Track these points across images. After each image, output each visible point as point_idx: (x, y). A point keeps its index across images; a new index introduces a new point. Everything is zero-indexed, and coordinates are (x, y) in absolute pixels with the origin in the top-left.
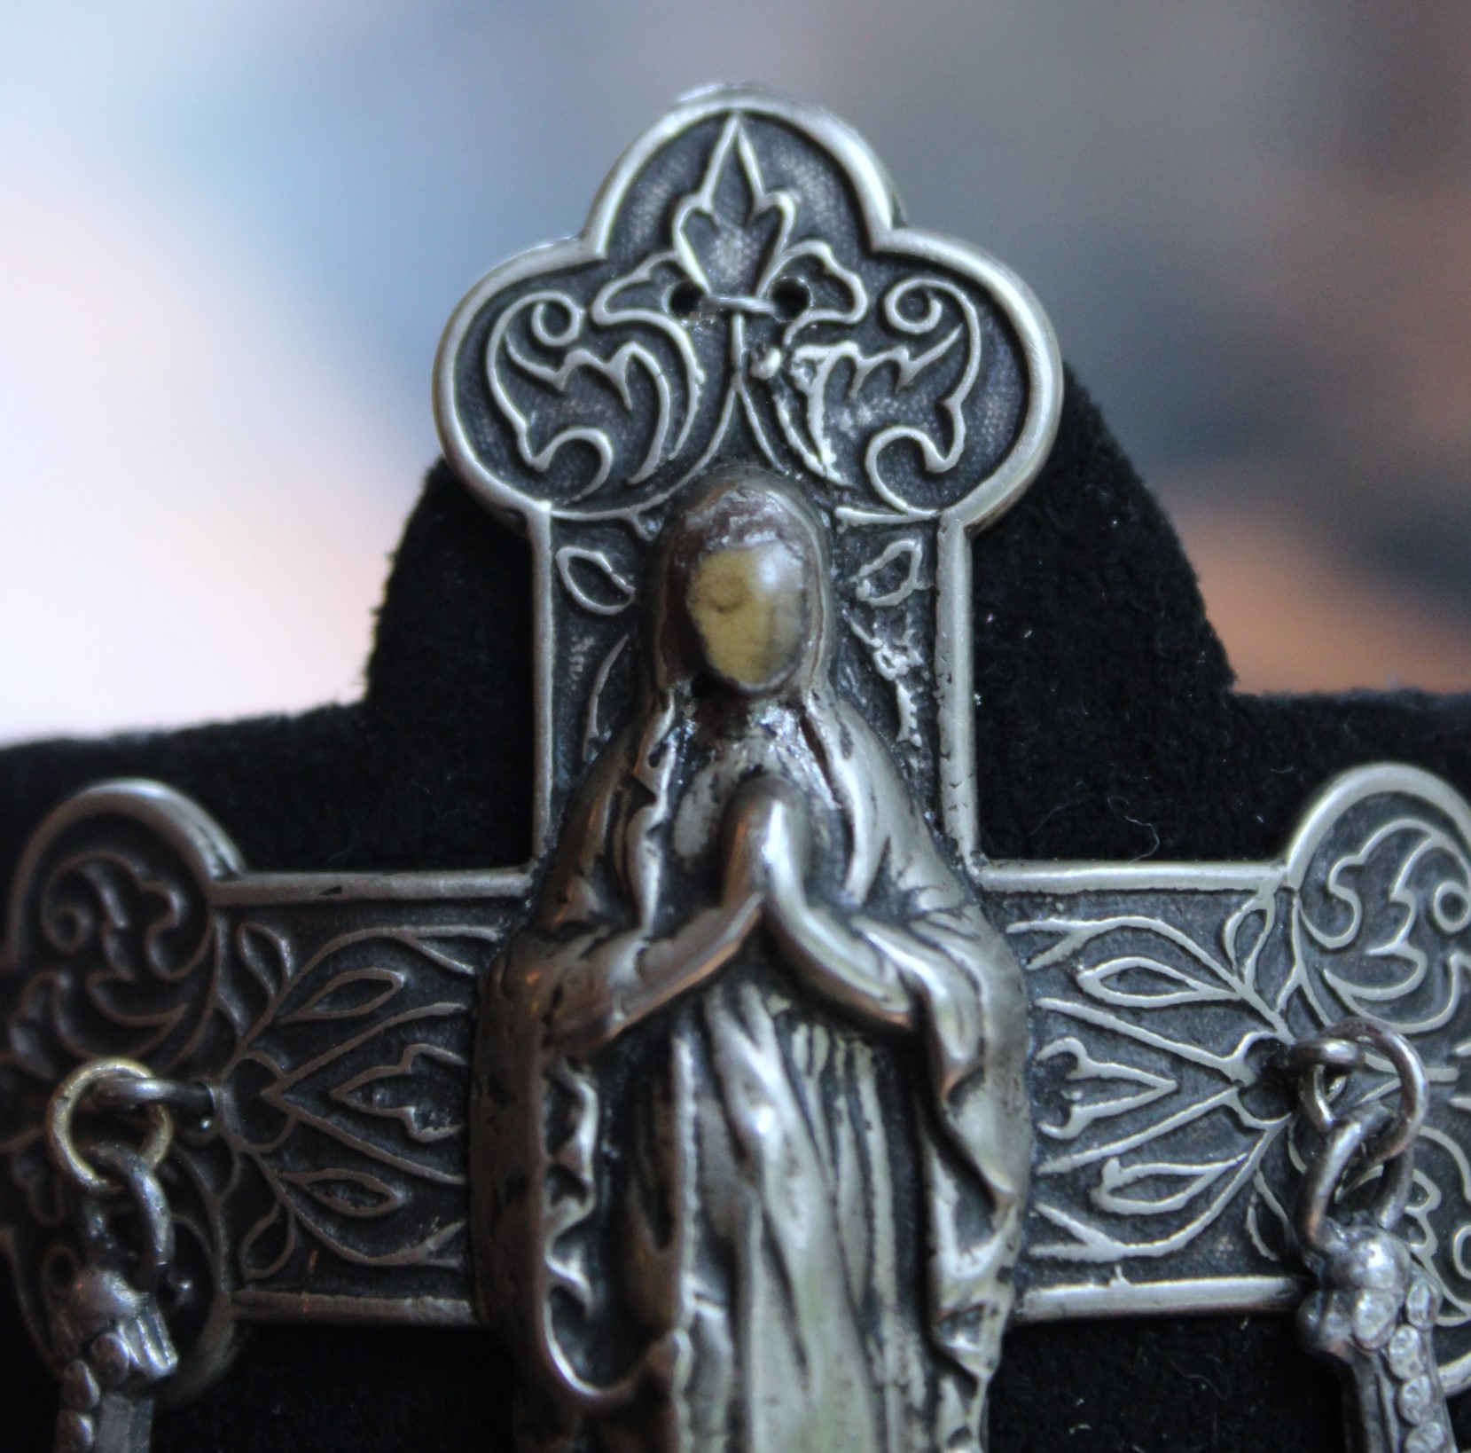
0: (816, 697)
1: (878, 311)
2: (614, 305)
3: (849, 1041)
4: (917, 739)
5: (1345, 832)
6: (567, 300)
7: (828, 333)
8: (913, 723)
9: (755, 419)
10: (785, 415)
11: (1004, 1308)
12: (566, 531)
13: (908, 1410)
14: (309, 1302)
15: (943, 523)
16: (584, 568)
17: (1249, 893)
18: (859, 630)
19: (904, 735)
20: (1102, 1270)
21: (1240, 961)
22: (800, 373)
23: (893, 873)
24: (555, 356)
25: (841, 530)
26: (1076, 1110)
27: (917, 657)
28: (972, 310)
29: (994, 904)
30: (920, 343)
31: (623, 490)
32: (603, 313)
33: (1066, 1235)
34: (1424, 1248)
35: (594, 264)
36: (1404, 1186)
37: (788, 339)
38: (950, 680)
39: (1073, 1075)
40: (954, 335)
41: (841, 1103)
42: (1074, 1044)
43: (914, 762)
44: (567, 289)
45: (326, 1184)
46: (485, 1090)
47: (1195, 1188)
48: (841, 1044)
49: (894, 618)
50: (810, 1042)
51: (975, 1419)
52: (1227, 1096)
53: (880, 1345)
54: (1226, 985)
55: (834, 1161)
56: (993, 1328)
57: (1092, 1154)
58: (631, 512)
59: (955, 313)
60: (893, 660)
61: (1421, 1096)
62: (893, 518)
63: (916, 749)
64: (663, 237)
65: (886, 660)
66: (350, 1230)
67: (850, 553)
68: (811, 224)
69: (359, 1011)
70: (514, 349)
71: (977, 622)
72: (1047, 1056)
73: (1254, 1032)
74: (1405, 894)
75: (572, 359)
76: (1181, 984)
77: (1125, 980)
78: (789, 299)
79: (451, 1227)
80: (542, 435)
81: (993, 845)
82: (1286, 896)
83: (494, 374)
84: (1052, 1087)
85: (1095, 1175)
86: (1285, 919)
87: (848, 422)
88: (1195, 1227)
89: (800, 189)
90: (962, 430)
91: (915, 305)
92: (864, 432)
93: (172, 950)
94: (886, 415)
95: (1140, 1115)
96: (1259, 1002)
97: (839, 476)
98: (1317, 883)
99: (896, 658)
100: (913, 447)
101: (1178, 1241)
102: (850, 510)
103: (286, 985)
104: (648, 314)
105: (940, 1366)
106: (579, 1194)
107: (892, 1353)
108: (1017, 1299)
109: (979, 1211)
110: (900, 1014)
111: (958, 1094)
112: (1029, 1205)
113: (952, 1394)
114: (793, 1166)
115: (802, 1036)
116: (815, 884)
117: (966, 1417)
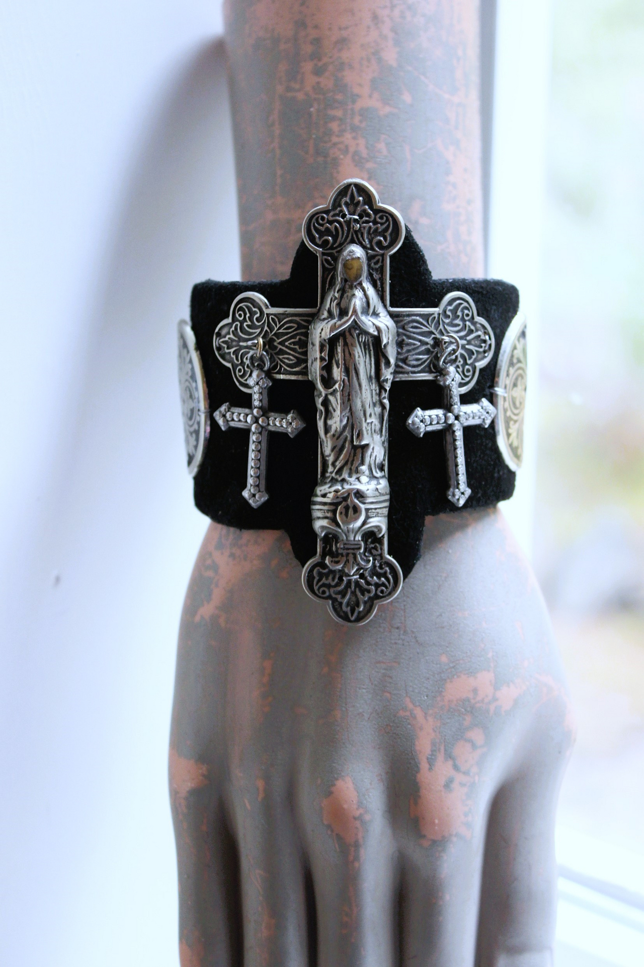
0: (364, 282)
1: (375, 218)
2: (332, 216)
3: (368, 337)
5: (450, 303)
6: (325, 215)
7: (367, 222)
8: (380, 286)
9: (355, 236)
10: (360, 236)
11: (391, 379)
12: (324, 254)
13: (376, 393)
14: (282, 377)
15: (385, 254)
16: (327, 261)
17: (433, 314)
18: (371, 271)
19: (378, 288)
20: (408, 373)
21: (432, 325)
22: (362, 229)
23: (376, 311)
24: (322, 225)
25: (369, 255)
26: (404, 348)
27: (380, 276)
28: (391, 219)
30: (382, 224)
31: (332, 248)
32: (331, 219)
33: (402, 367)
34: (460, 370)
35: (329, 210)
36: (458, 361)
37: (361, 223)
38: (386, 279)
39: (404, 343)
40: (388, 223)
41: (367, 347)
42: (404, 338)
44: (324, 214)
45: (284, 358)
46: (311, 343)
47: (423, 360)
49: (377, 270)
50: (362, 338)
51: (387, 395)
52: (429, 346)
53: (372, 384)
54: (429, 328)
55: (366, 356)
56: (390, 382)
57: (406, 355)
58: (334, 251)
59: (387, 220)
60: (376, 276)
61: (460, 346)
62: (377, 253)
64: (340, 206)
66: (288, 365)
67: (370, 258)
68: (365, 203)
69: (290, 331)
70: (316, 224)
71: (390, 270)
72: (400, 339)
73: (433, 336)
74: (459, 313)
75: (325, 226)
76: (422, 328)
77: (413, 327)
78: (361, 216)
79: (305, 365)
80: (320, 238)
81: (392, 305)
82: (439, 314)
83: (312, 228)
84: (400, 344)
85: (407, 358)
86: (439, 318)
87: (370, 237)
88: (422, 367)
89: (363, 198)
90: (388, 238)
91: (381, 218)
92: (373, 238)
93: (258, 320)
94: (377, 236)
95: (414, 349)
96: (434, 331)
97: (368, 246)
98: (445, 311)
99: (377, 276)
100: (380, 241)
101: (419, 369)
102: (370, 251)
103: (278, 326)
104: (338, 218)
105: (381, 388)
106: (326, 360)
107: (374, 385)
108: (394, 377)
109: (388, 363)
110: (376, 333)
111: (385, 346)
112: (396, 363)
113: (383, 392)
114: (359, 357)
115: (361, 336)
116: (362, 313)
117: (385, 395)
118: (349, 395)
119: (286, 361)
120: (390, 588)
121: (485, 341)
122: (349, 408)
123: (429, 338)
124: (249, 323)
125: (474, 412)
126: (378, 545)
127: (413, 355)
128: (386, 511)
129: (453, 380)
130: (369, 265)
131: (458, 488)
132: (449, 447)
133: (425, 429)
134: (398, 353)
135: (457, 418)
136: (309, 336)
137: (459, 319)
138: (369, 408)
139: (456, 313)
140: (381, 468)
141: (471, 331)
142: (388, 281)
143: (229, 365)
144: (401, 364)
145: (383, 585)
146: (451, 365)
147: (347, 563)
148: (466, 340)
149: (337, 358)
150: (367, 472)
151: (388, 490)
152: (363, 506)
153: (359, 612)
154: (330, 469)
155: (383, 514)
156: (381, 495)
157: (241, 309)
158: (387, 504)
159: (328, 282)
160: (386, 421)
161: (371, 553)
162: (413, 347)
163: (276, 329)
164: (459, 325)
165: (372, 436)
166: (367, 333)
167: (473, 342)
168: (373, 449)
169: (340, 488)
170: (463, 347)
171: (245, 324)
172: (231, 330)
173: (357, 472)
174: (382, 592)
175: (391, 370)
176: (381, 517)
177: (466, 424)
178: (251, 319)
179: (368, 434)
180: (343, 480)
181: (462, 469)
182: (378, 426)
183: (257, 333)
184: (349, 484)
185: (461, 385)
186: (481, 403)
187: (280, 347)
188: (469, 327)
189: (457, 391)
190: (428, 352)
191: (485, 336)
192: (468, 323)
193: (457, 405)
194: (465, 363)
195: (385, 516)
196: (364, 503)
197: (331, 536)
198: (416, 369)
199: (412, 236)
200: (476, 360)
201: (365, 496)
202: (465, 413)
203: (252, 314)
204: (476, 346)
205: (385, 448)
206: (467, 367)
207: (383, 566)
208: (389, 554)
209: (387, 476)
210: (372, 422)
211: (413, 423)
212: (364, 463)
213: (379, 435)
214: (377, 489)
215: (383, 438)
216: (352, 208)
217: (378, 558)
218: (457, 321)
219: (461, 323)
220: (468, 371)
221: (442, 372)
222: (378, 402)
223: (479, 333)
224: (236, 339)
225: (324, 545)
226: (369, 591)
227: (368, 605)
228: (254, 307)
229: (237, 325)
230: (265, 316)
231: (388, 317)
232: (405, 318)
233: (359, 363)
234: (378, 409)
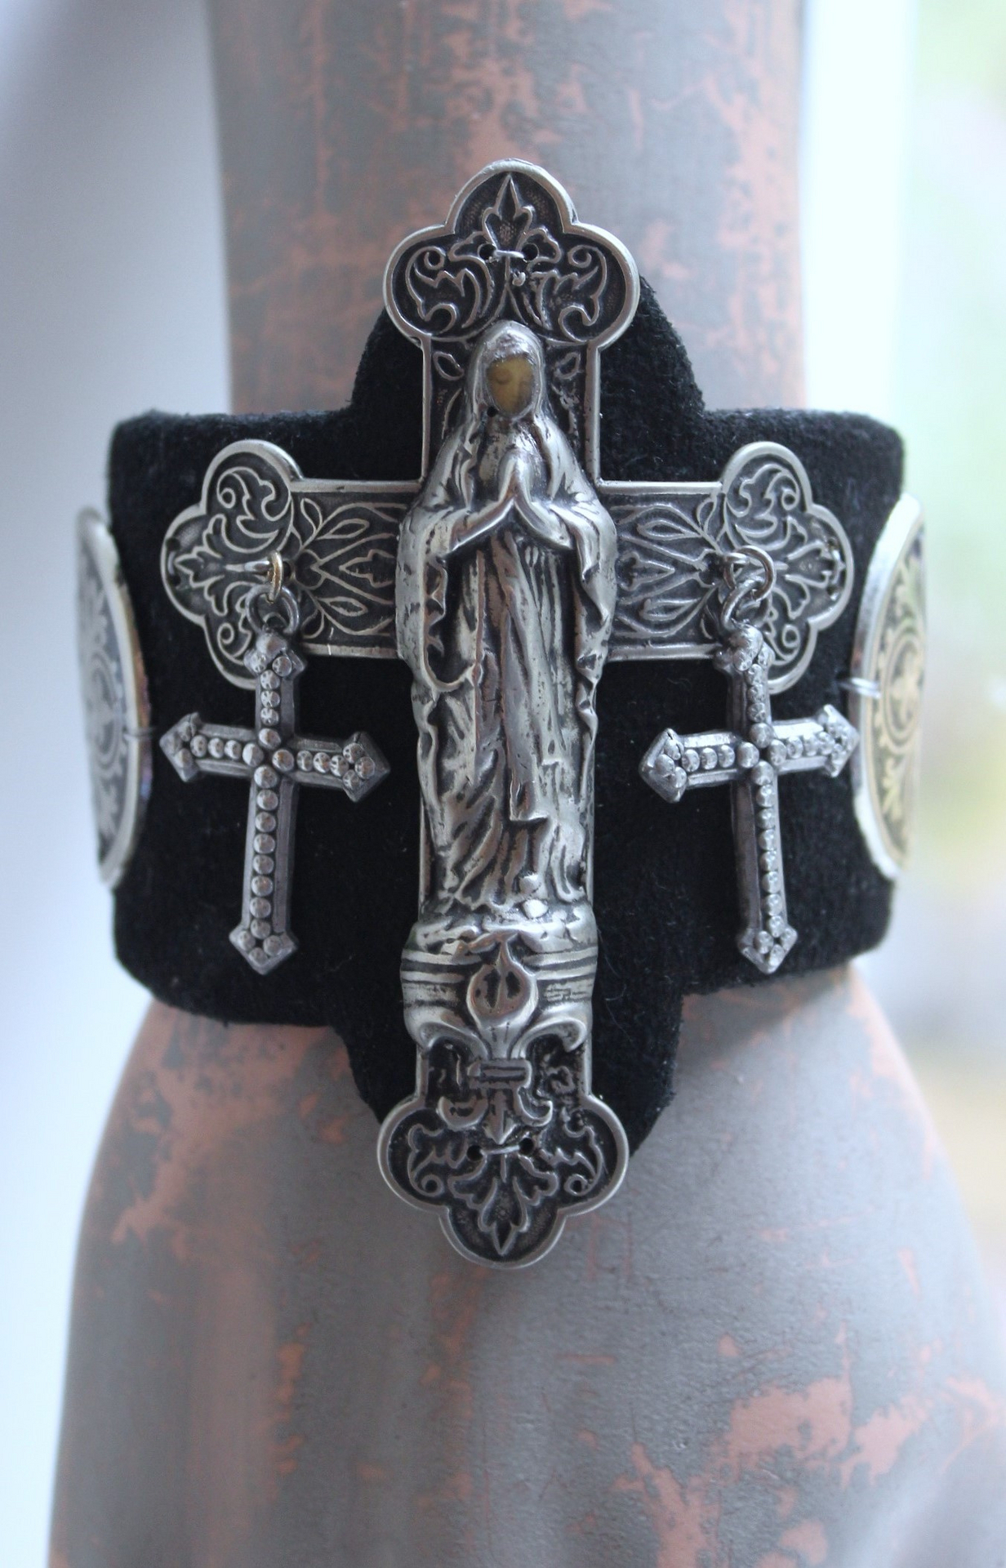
0: (537, 416)
1: (565, 258)
2: (458, 253)
3: (546, 553)
4: (577, 433)
5: (748, 468)
6: (439, 250)
7: (544, 267)
8: (575, 426)
9: (514, 301)
10: (526, 301)
11: (604, 656)
12: (436, 346)
13: (566, 693)
14: (330, 650)
15: (589, 346)
16: (444, 362)
17: (706, 496)
18: (554, 388)
19: (571, 431)
20: (644, 642)
21: (703, 522)
22: (533, 283)
23: (566, 488)
24: (432, 274)
25: (549, 348)
26: (635, 580)
27: (577, 400)
28: (604, 259)
29: (606, 499)
30: (582, 272)
31: (457, 331)
32: (454, 257)
33: (629, 628)
34: (772, 635)
35: (450, 236)
36: (768, 612)
37: (529, 269)
38: (590, 410)
39: (634, 567)
40: (596, 270)
41: (543, 577)
42: (636, 554)
43: (575, 442)
44: (437, 246)
45: (335, 604)
46: (403, 568)
47: (681, 611)
48: (543, 554)
49: (568, 386)
50: (532, 554)
51: (591, 697)
52: (696, 576)
53: (556, 669)
54: (696, 531)
55: (540, 599)
56: (599, 664)
57: (641, 597)
58: (462, 339)
59: (596, 261)
60: (567, 401)
61: (775, 575)
62: (569, 344)
63: (576, 437)
64: (479, 227)
65: (564, 400)
66: (346, 622)
67: (551, 356)
68: (539, 221)
69: (350, 536)
70: (417, 271)
71: (602, 386)
72: (625, 558)
73: (707, 550)
74: (770, 495)
75: (440, 276)
76: (679, 532)
77: (658, 529)
78: (529, 252)
79: (387, 621)
80: (427, 306)
81: (606, 474)
82: (722, 497)
83: (408, 280)
84: (625, 571)
85: (641, 605)
86: (721, 506)
87: (552, 304)
88: (680, 627)
89: (535, 206)
90: (598, 308)
91: (580, 256)
92: (559, 308)
93: (272, 509)
94: (568, 301)
95: (660, 583)
96: (710, 539)
97: (548, 326)
98: (735, 490)
99: (570, 400)
100: (578, 314)
101: (673, 632)
102: (552, 340)
103: (321, 525)
104: (471, 256)
105: (579, 678)
106: (440, 610)
107: (560, 672)
108: (610, 653)
109: (595, 619)
110: (567, 543)
111: (589, 575)
112: (615, 617)
113: (583, 689)
114: (525, 601)
115: (528, 551)
116: (535, 492)
117: (588, 697)
118: (499, 698)
119: (341, 611)
120: (597, 1177)
121: (830, 565)
122: (498, 729)
123: (698, 556)
124: (250, 517)
125: (806, 738)
126: (566, 1069)
127: (658, 597)
128: (587, 987)
129: (755, 661)
130: (549, 375)
131: (766, 928)
132: (745, 826)
133: (687, 781)
134: (621, 593)
135: (765, 754)
136: (400, 549)
137: (769, 510)
138: (549, 729)
139: (763, 494)
140: (577, 879)
141: (798, 540)
142: (597, 415)
143: (199, 620)
144: (626, 620)
145: (581, 1168)
146: (751, 623)
147: (491, 1114)
148: (785, 560)
149: (468, 606)
150: (542, 891)
151: (593, 935)
152: (532, 976)
153: (520, 1236)
154: (450, 880)
155: (580, 993)
156: (578, 946)
157: (229, 482)
158: (590, 969)
159: (446, 416)
160: (591, 760)
161: (550, 1090)
162: (657, 577)
163: (316, 532)
164: (769, 524)
165: (556, 801)
166: (544, 543)
167: (802, 567)
168: (557, 831)
169: (475, 929)
170: (781, 580)
171: (239, 519)
172: (205, 534)
173: (517, 888)
174: (577, 1186)
175: (602, 634)
176: (576, 1001)
177: (787, 767)
178: (253, 506)
179: (545, 794)
180: (484, 910)
181: (775, 880)
182: (570, 775)
183: (270, 541)
184: (498, 919)
185: (775, 672)
186: (822, 718)
187: (325, 575)
188: (794, 528)
189: (765, 688)
190: (693, 590)
191: (830, 552)
192: (790, 519)
193: (765, 722)
194: (784, 618)
195: (584, 999)
196: (536, 969)
197: (450, 1047)
198: (665, 634)
199: (654, 304)
200: (811, 611)
201: (537, 951)
202: (785, 742)
203: (257, 493)
204: (808, 575)
205: (586, 828)
206: (788, 627)
207: (581, 1122)
208: (596, 1091)
209: (590, 897)
210: (555, 765)
211: (659, 767)
212: (535, 867)
213: (573, 798)
214: (567, 933)
215: (582, 804)
216: (507, 229)
217: (568, 1102)
218: (765, 515)
219: (774, 519)
220: (791, 636)
221: (728, 641)
222: (570, 715)
223: (818, 544)
224: (218, 556)
225: (433, 1069)
226: (544, 1185)
227: (541, 1220)
228: (262, 477)
229: (219, 522)
230: (290, 498)
231: (597, 502)
232: (639, 506)
233: (524, 619)
234: (570, 733)
